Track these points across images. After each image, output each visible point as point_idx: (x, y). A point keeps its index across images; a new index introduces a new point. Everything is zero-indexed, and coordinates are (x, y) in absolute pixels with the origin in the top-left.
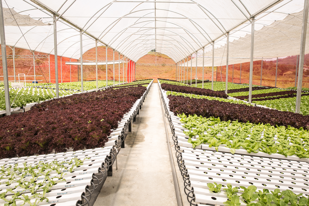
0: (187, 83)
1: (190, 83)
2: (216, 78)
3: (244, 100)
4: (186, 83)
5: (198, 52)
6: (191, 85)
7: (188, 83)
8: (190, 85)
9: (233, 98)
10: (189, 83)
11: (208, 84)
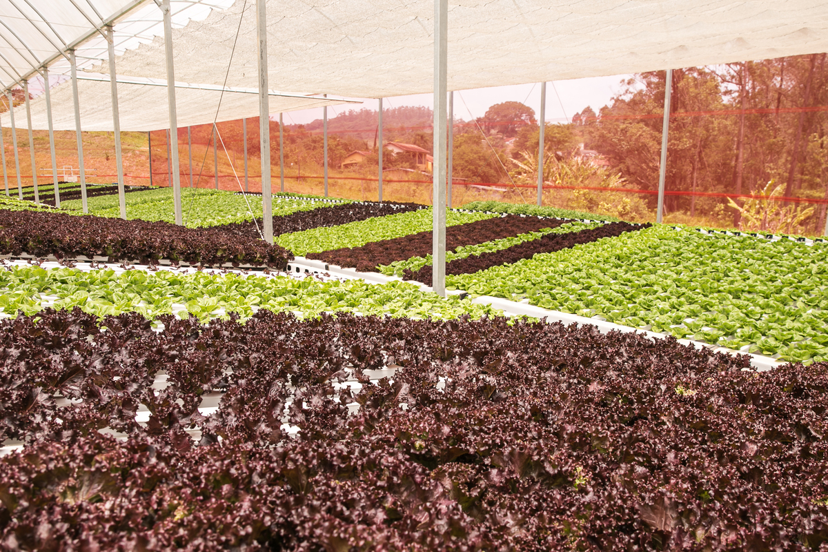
0: (37, 198)
1: (53, 196)
2: (149, 175)
3: (378, 271)
4: (33, 199)
5: (76, 53)
6: (59, 204)
7: (41, 198)
8: (53, 203)
9: (309, 261)
10: (47, 198)
11: (139, 200)
